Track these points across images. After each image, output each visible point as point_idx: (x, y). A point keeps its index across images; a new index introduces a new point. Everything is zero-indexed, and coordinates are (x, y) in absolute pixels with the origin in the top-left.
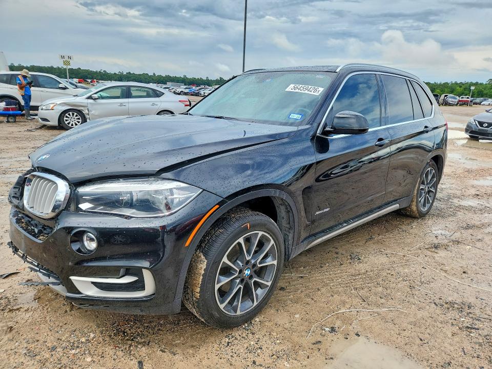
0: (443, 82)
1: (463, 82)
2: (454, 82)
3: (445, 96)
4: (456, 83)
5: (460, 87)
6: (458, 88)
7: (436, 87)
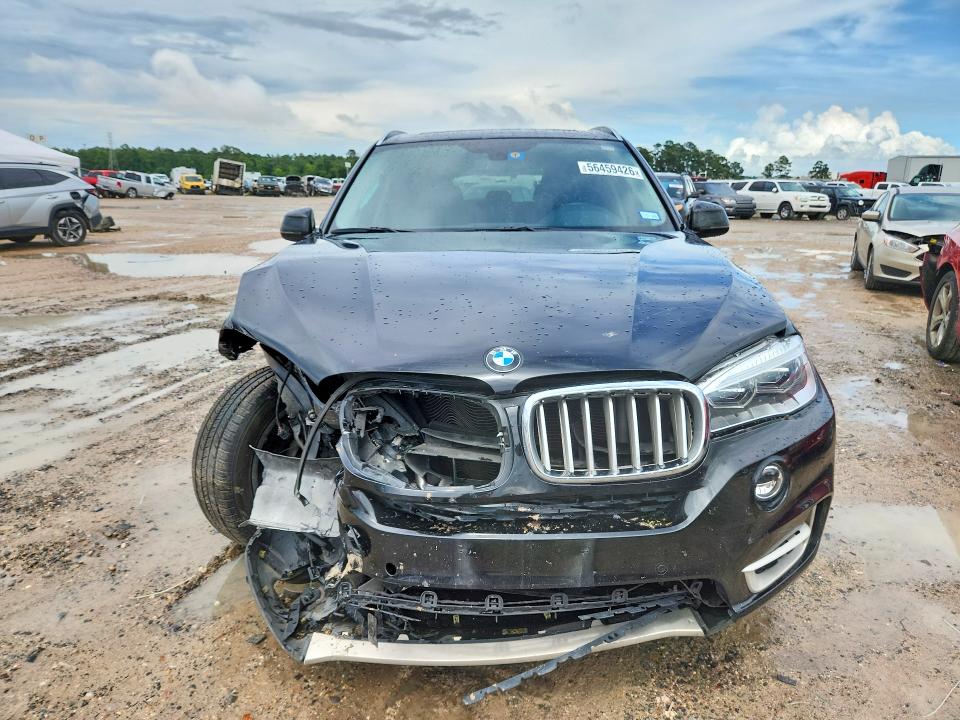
0: (282, 155)
1: (313, 154)
2: (298, 155)
3: (310, 179)
4: (302, 156)
5: (311, 163)
6: (308, 165)
7: (272, 163)
